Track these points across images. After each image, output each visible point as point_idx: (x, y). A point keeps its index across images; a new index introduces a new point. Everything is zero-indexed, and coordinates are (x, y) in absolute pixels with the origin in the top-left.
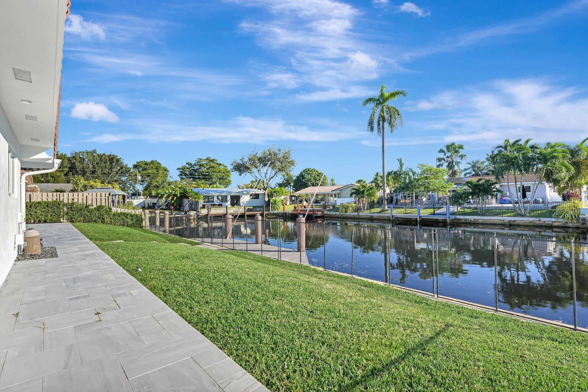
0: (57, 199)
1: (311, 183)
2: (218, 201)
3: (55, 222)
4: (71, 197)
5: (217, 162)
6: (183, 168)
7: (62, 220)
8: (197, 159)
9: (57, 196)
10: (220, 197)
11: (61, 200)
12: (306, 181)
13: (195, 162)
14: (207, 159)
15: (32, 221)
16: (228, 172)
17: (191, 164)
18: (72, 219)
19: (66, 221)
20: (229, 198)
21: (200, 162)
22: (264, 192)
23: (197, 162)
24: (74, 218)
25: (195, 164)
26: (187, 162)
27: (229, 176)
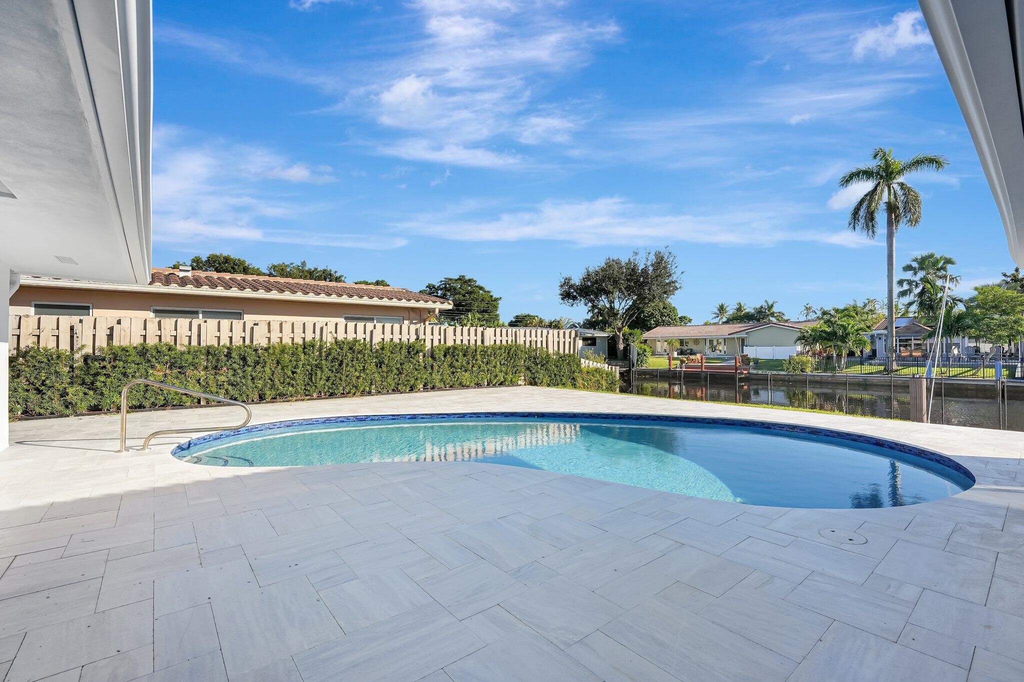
0: (512, 341)
1: (654, 321)
3: (514, 384)
4: (528, 339)
5: (477, 285)
7: (519, 382)
9: (512, 336)
11: (518, 342)
12: (646, 317)
13: (440, 284)
14: (459, 279)
15: (486, 383)
16: (495, 301)
17: (434, 287)
18: (533, 378)
21: (449, 284)
22: (607, 335)
23: (443, 284)
24: (539, 378)
25: (439, 288)
26: (429, 284)
27: (496, 307)
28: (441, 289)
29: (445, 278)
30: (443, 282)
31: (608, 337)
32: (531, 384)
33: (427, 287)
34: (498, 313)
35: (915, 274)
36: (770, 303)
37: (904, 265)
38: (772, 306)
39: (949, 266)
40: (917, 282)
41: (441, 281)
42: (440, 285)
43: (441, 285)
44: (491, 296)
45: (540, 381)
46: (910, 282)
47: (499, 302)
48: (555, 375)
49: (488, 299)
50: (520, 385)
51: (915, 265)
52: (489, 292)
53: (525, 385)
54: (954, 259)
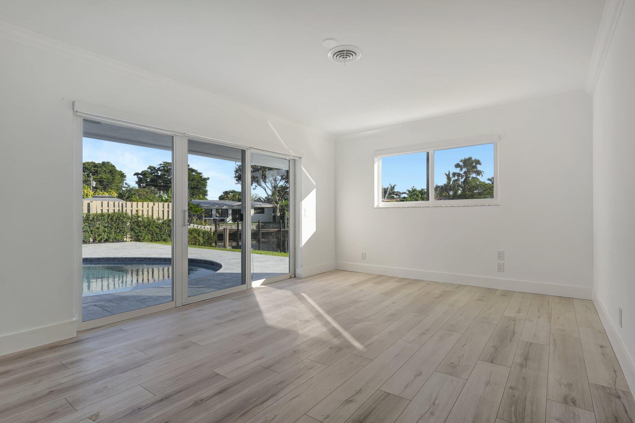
0: (119, 210)
2: (218, 215)
3: (118, 240)
4: (135, 208)
6: (144, 174)
7: (125, 239)
8: (163, 163)
9: (119, 207)
10: (220, 211)
11: (124, 211)
13: (159, 166)
15: (91, 240)
16: (203, 180)
17: (154, 168)
18: (137, 236)
19: (130, 240)
20: (230, 212)
21: (167, 167)
22: (272, 206)
23: (162, 167)
24: (141, 236)
25: (159, 169)
26: (150, 166)
27: (205, 185)
28: (160, 170)
29: (164, 162)
30: (162, 165)
31: (273, 207)
32: (136, 241)
33: (148, 168)
34: (206, 189)
35: (461, 170)
36: (393, 186)
37: (456, 163)
38: (394, 187)
39: (478, 166)
40: (462, 175)
41: (160, 165)
42: (159, 168)
43: (161, 167)
44: (201, 177)
45: (142, 238)
46: (459, 175)
47: (208, 181)
48: (157, 234)
49: (198, 179)
50: (126, 241)
51: (461, 164)
52: (200, 174)
53: (131, 241)
54: (481, 162)
